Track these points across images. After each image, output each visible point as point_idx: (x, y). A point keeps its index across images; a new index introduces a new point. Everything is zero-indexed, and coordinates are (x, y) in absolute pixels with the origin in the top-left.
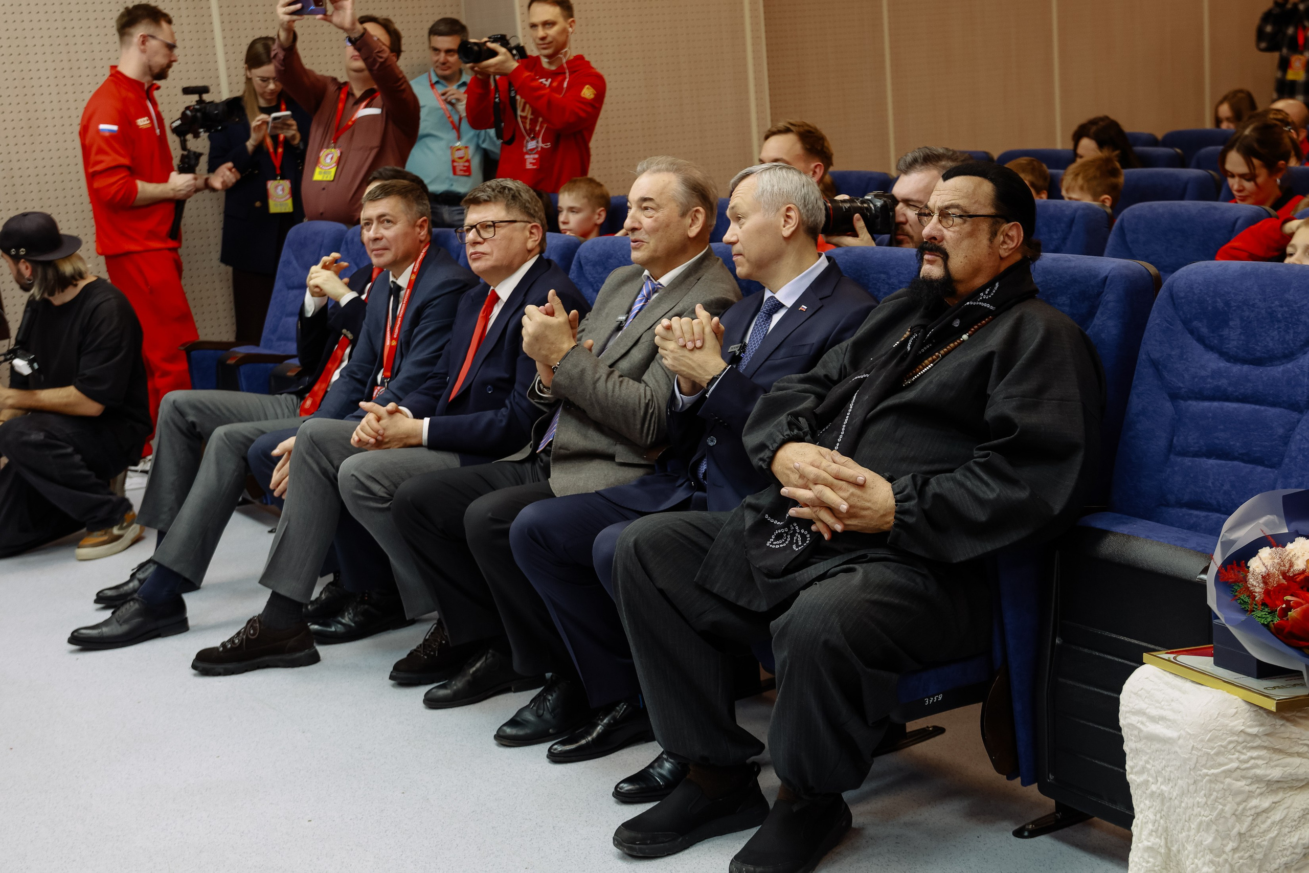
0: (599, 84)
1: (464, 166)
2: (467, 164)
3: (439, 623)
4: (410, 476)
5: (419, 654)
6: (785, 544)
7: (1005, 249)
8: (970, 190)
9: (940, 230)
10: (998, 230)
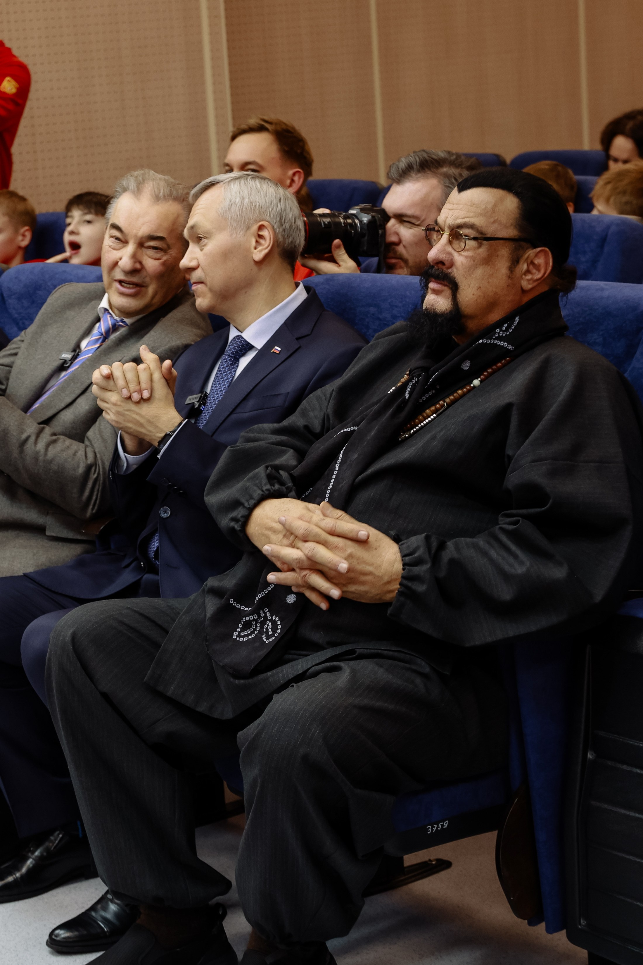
6: (253, 635)
7: (528, 280)
8: (490, 206)
9: (450, 254)
10: (522, 256)
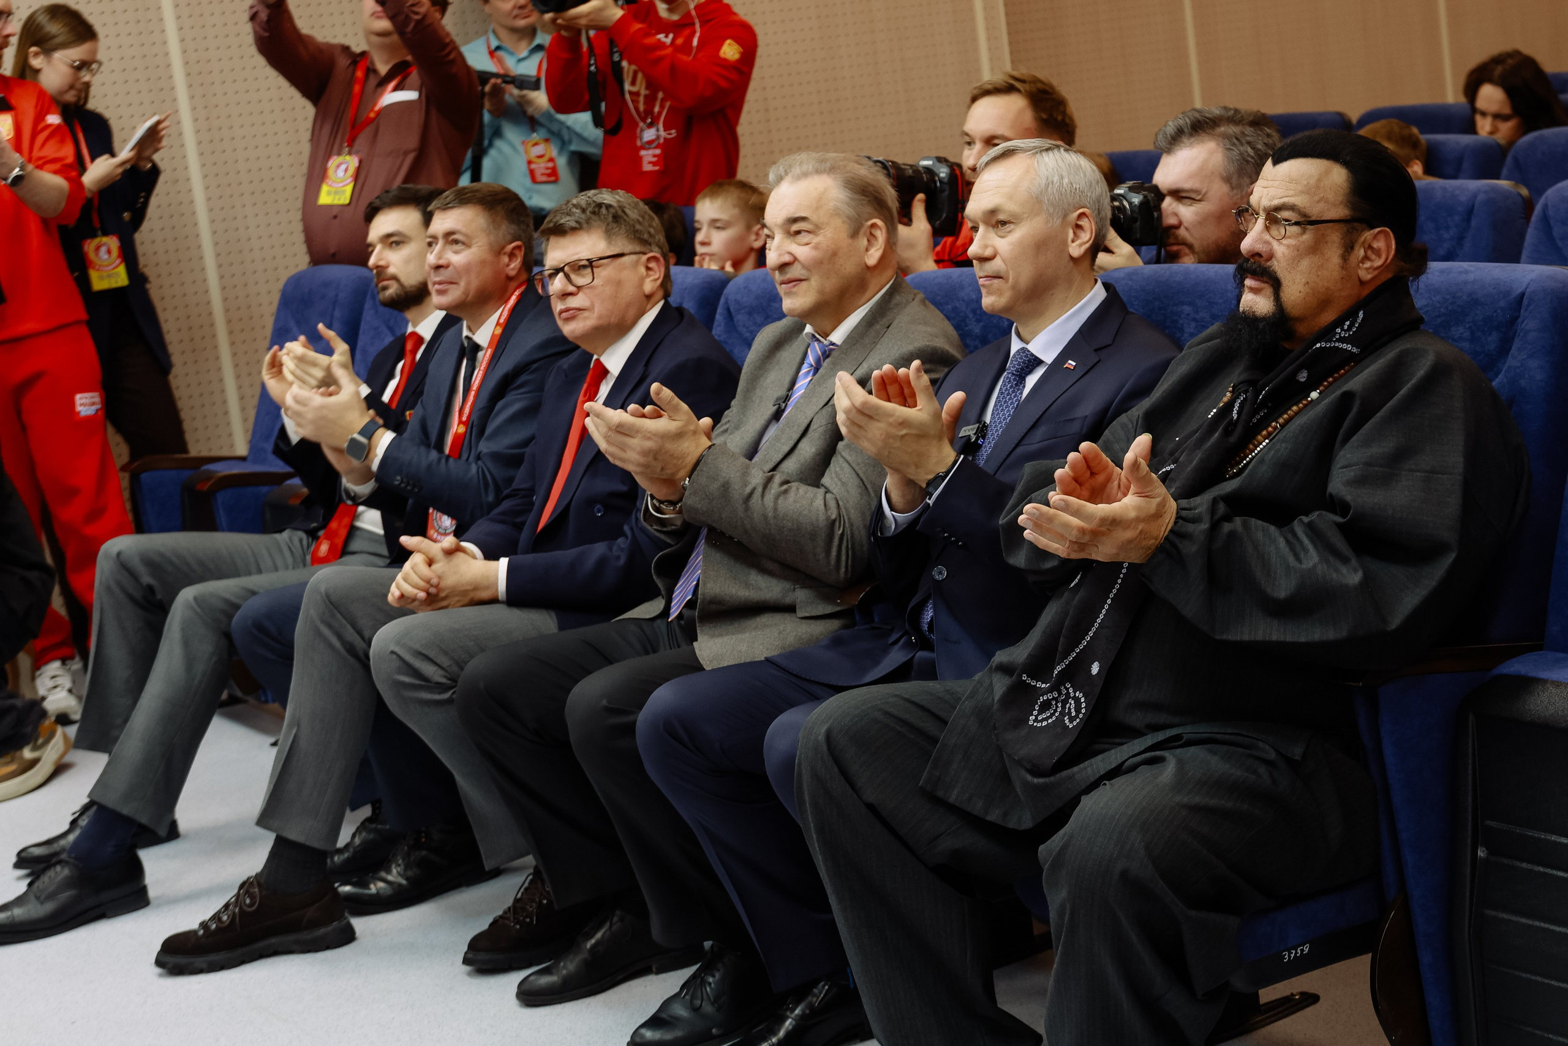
0: (747, 38)
1: (547, 168)
2: (550, 165)
3: (537, 873)
4: (482, 650)
5: (507, 922)
6: (1054, 718)
7: (1367, 269)
8: (1312, 181)
9: (1267, 243)
10: (1356, 241)
